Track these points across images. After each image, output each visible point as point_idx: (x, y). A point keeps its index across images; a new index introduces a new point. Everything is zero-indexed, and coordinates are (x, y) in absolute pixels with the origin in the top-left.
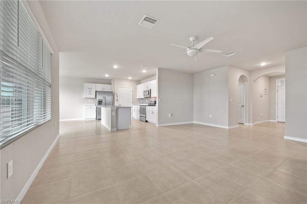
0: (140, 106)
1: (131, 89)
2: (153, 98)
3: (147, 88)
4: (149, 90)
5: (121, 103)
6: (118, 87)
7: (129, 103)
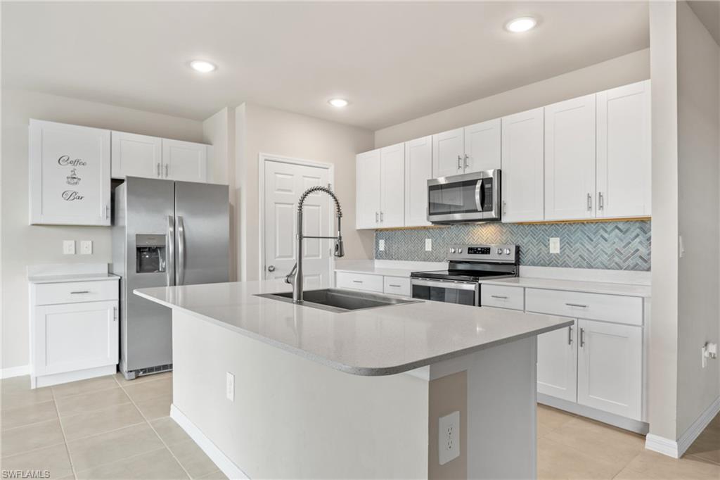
0: (414, 275)
2: (504, 231)
3: (462, 162)
4: (482, 179)
5: (278, 255)
6: (261, 159)
7: (321, 257)
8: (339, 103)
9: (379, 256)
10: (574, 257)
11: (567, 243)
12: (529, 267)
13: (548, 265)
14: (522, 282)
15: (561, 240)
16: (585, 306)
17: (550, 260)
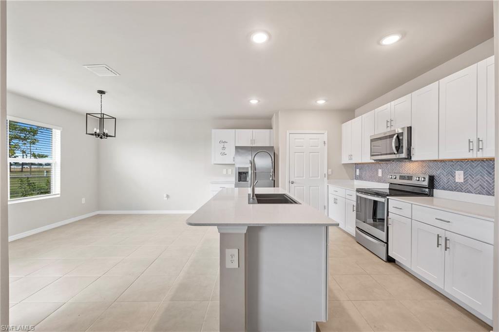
1: (325, 137)
2: (424, 165)
3: (389, 124)
4: (398, 134)
5: (296, 176)
6: (288, 134)
7: (319, 178)
8: (321, 102)
9: (357, 178)
10: (475, 185)
11: (470, 175)
12: (441, 190)
13: (455, 190)
14: (435, 200)
15: (464, 173)
16: (449, 222)
17: (456, 187)
